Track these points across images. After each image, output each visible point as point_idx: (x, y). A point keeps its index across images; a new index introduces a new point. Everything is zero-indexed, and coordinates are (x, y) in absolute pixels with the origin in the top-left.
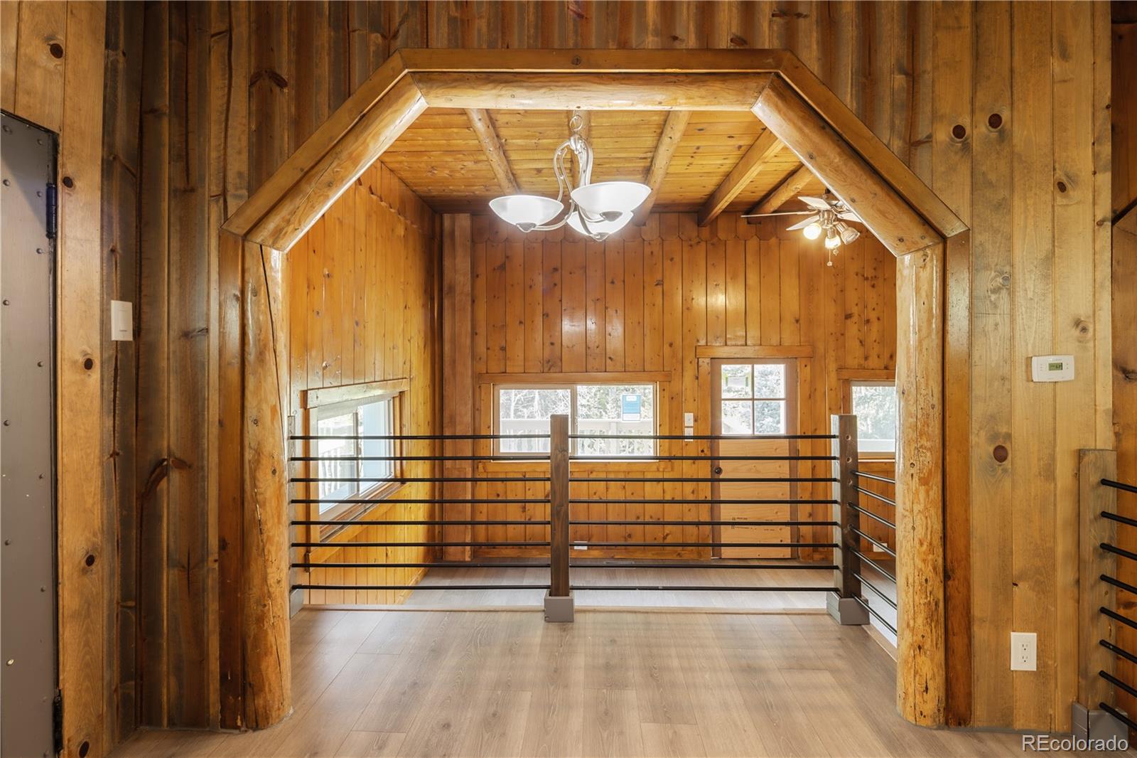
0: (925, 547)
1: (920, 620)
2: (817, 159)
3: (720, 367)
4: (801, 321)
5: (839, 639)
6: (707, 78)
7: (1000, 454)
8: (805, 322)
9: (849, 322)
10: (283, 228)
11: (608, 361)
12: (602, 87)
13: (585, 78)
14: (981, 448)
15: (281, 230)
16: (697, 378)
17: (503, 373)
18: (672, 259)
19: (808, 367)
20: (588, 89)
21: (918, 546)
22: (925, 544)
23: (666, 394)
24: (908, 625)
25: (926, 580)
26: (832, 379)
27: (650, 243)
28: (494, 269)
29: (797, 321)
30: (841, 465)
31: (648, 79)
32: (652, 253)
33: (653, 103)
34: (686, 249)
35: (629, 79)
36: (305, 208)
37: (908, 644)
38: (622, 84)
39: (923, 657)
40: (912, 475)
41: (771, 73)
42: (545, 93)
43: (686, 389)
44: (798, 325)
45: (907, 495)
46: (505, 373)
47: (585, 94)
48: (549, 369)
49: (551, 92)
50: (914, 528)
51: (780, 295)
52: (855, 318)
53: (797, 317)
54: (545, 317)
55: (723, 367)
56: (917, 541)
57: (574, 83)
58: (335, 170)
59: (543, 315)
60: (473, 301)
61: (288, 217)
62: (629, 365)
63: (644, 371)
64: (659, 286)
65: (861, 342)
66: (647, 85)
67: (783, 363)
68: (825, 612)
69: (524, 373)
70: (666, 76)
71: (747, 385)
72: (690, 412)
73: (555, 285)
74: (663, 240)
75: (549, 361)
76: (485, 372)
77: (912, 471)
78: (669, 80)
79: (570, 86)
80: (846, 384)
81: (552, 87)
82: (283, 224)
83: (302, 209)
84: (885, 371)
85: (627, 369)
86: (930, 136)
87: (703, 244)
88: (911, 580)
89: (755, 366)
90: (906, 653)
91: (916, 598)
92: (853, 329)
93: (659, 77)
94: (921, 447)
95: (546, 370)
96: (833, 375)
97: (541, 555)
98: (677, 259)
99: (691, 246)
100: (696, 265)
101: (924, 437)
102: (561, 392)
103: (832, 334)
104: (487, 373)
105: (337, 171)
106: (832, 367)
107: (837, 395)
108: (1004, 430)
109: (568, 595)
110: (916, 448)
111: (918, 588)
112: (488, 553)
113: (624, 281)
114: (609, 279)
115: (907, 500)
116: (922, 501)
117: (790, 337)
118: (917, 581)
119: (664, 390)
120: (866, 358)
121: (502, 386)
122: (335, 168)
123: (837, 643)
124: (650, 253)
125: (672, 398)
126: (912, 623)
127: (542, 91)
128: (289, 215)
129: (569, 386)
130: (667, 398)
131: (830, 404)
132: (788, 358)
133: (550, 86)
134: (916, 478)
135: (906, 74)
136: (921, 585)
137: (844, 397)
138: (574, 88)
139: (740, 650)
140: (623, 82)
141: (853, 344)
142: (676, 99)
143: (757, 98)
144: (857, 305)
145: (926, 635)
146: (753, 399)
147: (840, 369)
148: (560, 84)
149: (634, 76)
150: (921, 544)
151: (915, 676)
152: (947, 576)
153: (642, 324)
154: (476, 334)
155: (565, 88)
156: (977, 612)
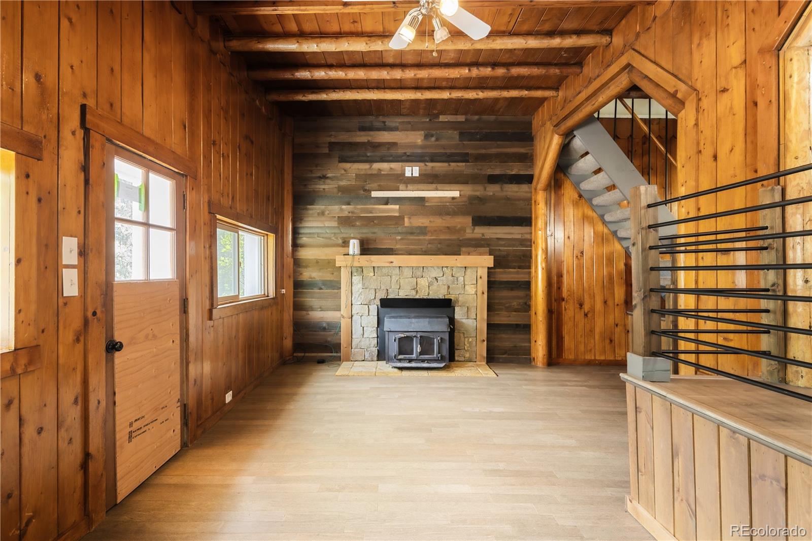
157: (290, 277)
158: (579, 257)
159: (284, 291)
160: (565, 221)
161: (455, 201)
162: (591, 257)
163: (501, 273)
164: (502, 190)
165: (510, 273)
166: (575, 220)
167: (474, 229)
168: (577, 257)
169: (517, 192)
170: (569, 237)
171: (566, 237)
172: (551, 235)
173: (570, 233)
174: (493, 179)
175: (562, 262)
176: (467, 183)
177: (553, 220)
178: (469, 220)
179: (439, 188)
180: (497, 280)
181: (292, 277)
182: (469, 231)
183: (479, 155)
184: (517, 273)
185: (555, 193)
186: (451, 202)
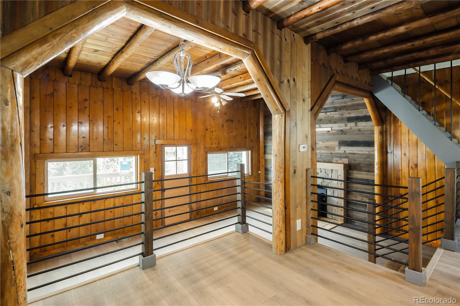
0: (282, 201)
1: (281, 223)
2: (261, 81)
3: (164, 148)
4: (193, 131)
5: (245, 238)
6: (236, 45)
7: (295, 172)
8: (194, 131)
9: (207, 131)
10: (31, 62)
11: (115, 146)
12: (204, 36)
13: (199, 30)
14: (292, 171)
15: (29, 64)
16: (156, 153)
17: (52, 153)
18: (145, 102)
19: (195, 148)
20: (199, 35)
21: (280, 201)
22: (282, 200)
23: (143, 160)
24: (278, 225)
25: (282, 211)
26: (202, 152)
27: (135, 94)
28: (46, 95)
29: (191, 131)
30: (241, 181)
31: (219, 39)
32: (136, 98)
33: (218, 48)
34: (151, 98)
35: (213, 36)
36: (49, 53)
37: (278, 231)
38: (211, 37)
39: (282, 234)
40: (279, 180)
41: (252, 49)
42: (183, 30)
43: (151, 157)
44: (192, 132)
45: (277, 186)
46: (54, 153)
47: (198, 37)
48: (82, 150)
49: (186, 31)
50: (279, 196)
51: (186, 121)
52: (209, 130)
53: (191, 129)
54: (79, 123)
55: (166, 148)
56: (280, 200)
57: (195, 31)
58: (73, 35)
59: (78, 123)
60: (30, 112)
61: (37, 56)
62: (125, 148)
63: (133, 150)
64: (139, 113)
65: (210, 139)
66: (219, 41)
67: (187, 146)
68: (235, 231)
69: (66, 152)
70: (225, 40)
71: (174, 155)
72: (153, 167)
73: (86, 108)
74: (141, 93)
75: (82, 146)
76: (39, 153)
77: (279, 179)
78: (225, 42)
79: (193, 31)
80: (206, 153)
81: (187, 29)
82: (32, 60)
83: (47, 53)
84: (217, 148)
85: (124, 150)
86: (283, 81)
87: (158, 97)
88: (278, 212)
89: (177, 147)
90: (277, 234)
91: (280, 217)
92: (208, 134)
93: (223, 39)
94: (281, 171)
95: (80, 150)
96: (202, 150)
97: (77, 247)
98: (147, 102)
99: (153, 97)
100: (155, 106)
101: (282, 169)
102: (88, 162)
103: (202, 136)
104: (40, 153)
105: (74, 36)
106: (202, 147)
107: (203, 158)
108: (295, 165)
109: (153, 254)
110: (280, 172)
111: (280, 213)
112: (42, 255)
113: (123, 109)
114: (115, 108)
115: (277, 188)
116: (281, 188)
117: (189, 136)
118: (280, 212)
119: (142, 158)
120: (212, 144)
121: (49, 160)
122: (73, 34)
123: (245, 240)
124: (135, 98)
125: (145, 162)
126: (279, 224)
127: (183, 29)
128: (37, 55)
129: (93, 158)
130: (143, 162)
131: (201, 161)
132: (189, 144)
133: (186, 28)
134: (280, 181)
135: (279, 61)
136: (281, 212)
137: (206, 158)
138: (195, 33)
139: (223, 252)
140: (212, 37)
141: (208, 139)
142: (226, 49)
143: (247, 56)
144: (209, 126)
145: (282, 227)
146: (176, 160)
147: (205, 148)
148: (190, 29)
149: (215, 36)
150: (281, 200)
151: (280, 240)
152: (285, 208)
153: (131, 129)
154: (32, 131)
155: (191, 31)
156: (291, 217)
157: (263, 166)
158: (413, 168)
159: (260, 172)
160: (402, 143)
161: (329, 132)
162: (424, 169)
163: (357, 174)
164: (356, 125)
165: (362, 174)
166: (410, 143)
167: (340, 148)
168: (412, 168)
169: (365, 126)
170: (405, 154)
171: (403, 154)
172: (392, 153)
173: (406, 151)
174: (350, 120)
175: (399, 171)
176: (336, 123)
177: (393, 143)
178: (337, 143)
179: (322, 127)
180: (354, 177)
181: (264, 166)
182: (337, 148)
183: (341, 106)
184: (367, 175)
185: (394, 125)
186: (327, 134)
